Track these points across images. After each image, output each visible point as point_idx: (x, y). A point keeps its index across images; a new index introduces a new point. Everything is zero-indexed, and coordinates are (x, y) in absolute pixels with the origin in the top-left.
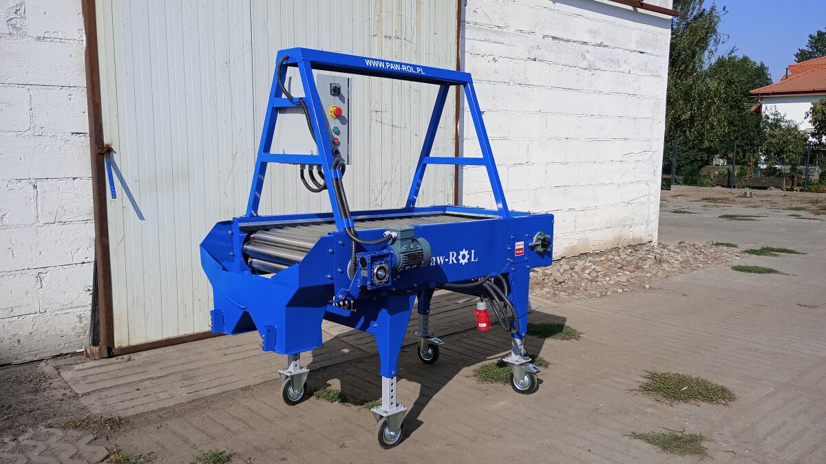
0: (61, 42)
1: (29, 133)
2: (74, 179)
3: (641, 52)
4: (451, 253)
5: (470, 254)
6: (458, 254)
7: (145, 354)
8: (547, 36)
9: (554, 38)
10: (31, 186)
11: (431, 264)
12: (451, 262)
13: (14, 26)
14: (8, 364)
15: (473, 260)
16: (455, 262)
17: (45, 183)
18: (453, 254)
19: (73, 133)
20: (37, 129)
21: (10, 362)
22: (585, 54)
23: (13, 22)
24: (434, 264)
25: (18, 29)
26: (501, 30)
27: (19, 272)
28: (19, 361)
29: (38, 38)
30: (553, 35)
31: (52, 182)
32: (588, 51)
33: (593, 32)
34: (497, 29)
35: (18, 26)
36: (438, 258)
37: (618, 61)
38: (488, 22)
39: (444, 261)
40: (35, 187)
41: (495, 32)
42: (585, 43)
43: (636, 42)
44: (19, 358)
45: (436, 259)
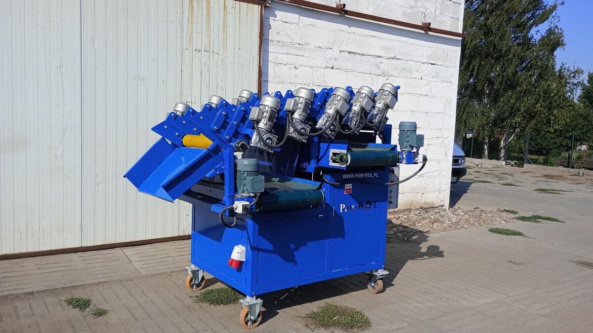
3: (432, 64)
8: (343, 51)
9: (350, 52)
22: (380, 64)
26: (302, 46)
30: (349, 51)
32: (381, 63)
33: (385, 48)
34: (298, 45)
37: (410, 70)
38: (290, 41)
41: (296, 47)
42: (379, 56)
43: (427, 56)
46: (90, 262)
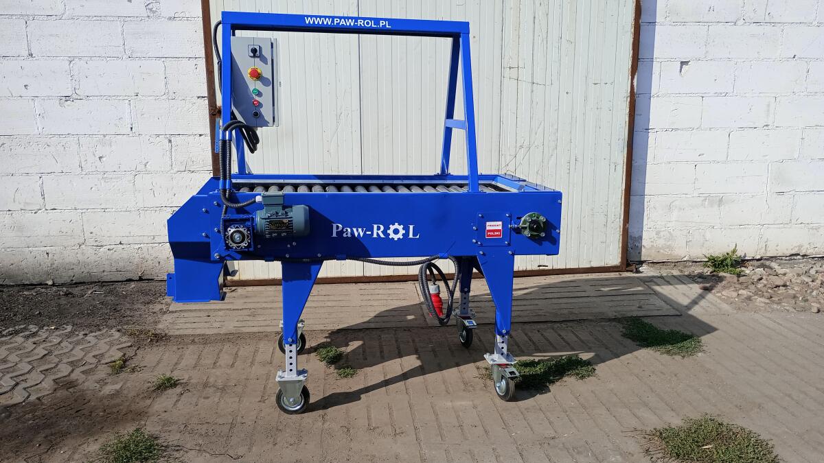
0: (187, 20)
1: (164, 97)
2: (200, 135)
4: (375, 226)
5: (406, 229)
6: (387, 228)
7: (250, 289)
10: (167, 141)
11: (345, 235)
12: (375, 236)
13: (151, 10)
14: (152, 280)
15: (411, 236)
16: (382, 236)
17: (178, 138)
18: (379, 228)
19: (198, 97)
20: (171, 93)
21: (153, 278)
23: (150, 6)
24: (349, 235)
25: (154, 12)
27: (158, 209)
28: (160, 278)
29: (170, 18)
31: (184, 137)
35: (154, 9)
36: (355, 230)
39: (365, 234)
40: (170, 141)
44: (159, 275)
45: (352, 231)
46: (369, 297)
